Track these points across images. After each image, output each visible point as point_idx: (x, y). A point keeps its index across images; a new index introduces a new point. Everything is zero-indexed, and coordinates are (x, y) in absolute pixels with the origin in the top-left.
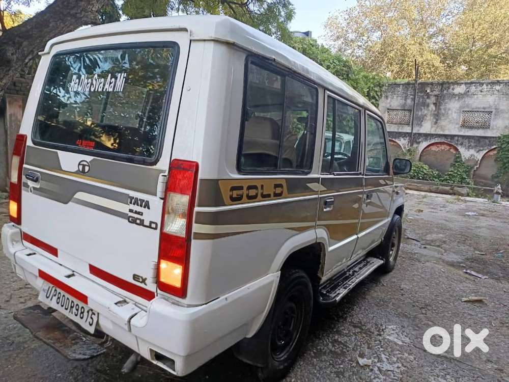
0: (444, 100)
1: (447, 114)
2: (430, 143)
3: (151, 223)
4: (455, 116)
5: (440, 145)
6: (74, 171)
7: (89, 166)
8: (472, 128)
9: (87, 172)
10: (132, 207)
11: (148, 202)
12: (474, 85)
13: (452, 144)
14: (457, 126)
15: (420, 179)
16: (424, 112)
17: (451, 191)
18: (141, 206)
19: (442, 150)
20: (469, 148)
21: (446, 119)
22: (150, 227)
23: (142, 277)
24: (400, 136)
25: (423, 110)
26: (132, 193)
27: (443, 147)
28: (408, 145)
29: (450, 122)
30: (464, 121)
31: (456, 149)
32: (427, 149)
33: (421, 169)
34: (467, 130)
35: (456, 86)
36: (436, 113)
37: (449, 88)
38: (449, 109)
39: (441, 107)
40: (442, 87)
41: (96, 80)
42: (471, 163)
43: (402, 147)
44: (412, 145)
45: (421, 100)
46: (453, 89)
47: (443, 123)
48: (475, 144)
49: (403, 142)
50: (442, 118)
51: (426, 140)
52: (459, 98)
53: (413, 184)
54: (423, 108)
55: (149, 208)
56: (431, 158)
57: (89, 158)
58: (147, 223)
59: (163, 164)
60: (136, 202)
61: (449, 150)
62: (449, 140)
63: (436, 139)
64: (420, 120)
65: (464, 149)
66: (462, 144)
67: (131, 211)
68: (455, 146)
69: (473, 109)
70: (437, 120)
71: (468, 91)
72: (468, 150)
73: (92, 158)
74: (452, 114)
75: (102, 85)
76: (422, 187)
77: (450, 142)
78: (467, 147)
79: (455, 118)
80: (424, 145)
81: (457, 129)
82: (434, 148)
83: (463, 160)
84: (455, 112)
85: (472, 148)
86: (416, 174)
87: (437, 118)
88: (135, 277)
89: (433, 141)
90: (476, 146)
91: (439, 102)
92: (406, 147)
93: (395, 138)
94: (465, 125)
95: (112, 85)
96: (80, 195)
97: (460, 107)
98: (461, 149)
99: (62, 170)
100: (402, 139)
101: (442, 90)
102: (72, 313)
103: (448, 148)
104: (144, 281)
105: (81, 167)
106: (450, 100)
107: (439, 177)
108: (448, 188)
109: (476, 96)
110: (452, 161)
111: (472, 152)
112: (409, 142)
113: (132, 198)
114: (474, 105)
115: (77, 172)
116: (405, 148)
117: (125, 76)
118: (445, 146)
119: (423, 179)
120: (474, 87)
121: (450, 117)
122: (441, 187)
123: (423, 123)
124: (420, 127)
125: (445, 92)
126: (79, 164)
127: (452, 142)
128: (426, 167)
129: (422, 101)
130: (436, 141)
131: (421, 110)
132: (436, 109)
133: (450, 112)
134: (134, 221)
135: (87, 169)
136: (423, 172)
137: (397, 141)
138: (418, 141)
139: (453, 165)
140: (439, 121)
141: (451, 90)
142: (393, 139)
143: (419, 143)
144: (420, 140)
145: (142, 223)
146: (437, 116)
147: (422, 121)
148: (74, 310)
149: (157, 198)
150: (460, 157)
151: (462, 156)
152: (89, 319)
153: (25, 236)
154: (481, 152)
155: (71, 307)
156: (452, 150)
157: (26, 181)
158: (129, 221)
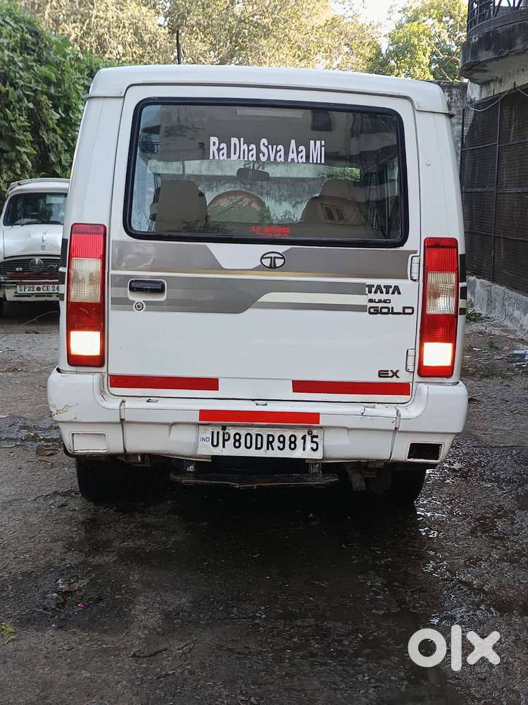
2: (218, 194)
3: (404, 308)
5: (233, 197)
6: (251, 268)
7: (283, 258)
9: (281, 266)
10: (372, 296)
11: (397, 287)
13: (253, 193)
18: (387, 293)
20: (279, 200)
22: (403, 313)
23: (392, 371)
26: (369, 281)
27: (239, 200)
31: (262, 204)
32: (214, 205)
41: (267, 147)
48: (289, 193)
55: (399, 293)
57: (282, 249)
58: (398, 310)
60: (379, 289)
61: (249, 205)
63: (227, 185)
65: (274, 201)
66: (268, 194)
67: (371, 301)
68: (259, 196)
72: (281, 204)
73: (288, 247)
75: (281, 153)
77: (249, 189)
78: (278, 198)
82: (223, 203)
83: (275, 222)
85: (285, 200)
88: (382, 374)
89: (222, 190)
90: (290, 196)
95: (304, 154)
96: (273, 297)
98: (269, 203)
99: (224, 269)
102: (273, 449)
103: (247, 200)
104: (395, 374)
105: (267, 262)
111: (286, 206)
113: (371, 286)
115: (259, 269)
117: (323, 144)
126: (263, 258)
127: (253, 191)
130: (228, 190)
134: (377, 311)
135: (280, 262)
145: (391, 312)
148: (276, 444)
149: (409, 281)
150: (269, 217)
151: (272, 214)
152: (309, 445)
153: (119, 381)
154: (299, 206)
155: (269, 442)
156: (254, 205)
157: (122, 296)
158: (370, 313)
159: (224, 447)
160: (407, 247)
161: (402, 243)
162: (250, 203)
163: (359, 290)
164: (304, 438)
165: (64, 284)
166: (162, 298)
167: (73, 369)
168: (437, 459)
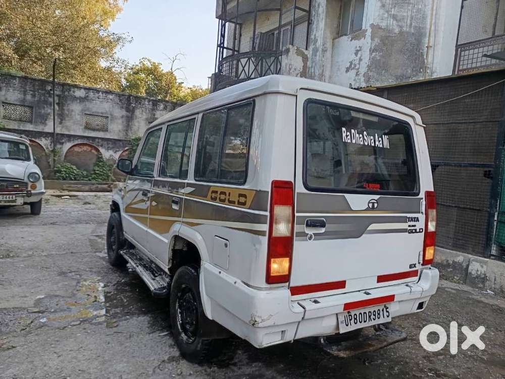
0: (66, 101)
1: (71, 115)
2: (74, 144)
3: (420, 229)
4: (78, 117)
5: (82, 146)
6: (364, 209)
7: (377, 203)
8: (94, 130)
9: (376, 208)
10: (409, 223)
11: (418, 218)
12: (92, 91)
13: (93, 145)
14: (81, 127)
15: (72, 180)
16: (47, 111)
17: (109, 189)
18: (415, 221)
19: (85, 151)
20: (108, 149)
21: (70, 120)
22: (420, 232)
23: (414, 264)
24: (41, 136)
25: (46, 109)
26: (408, 215)
27: (85, 148)
28: (51, 145)
29: (74, 123)
30: (87, 123)
31: (98, 150)
32: (71, 150)
33: (71, 170)
34: (90, 131)
35: (76, 89)
36: (60, 112)
37: (70, 91)
38: (72, 111)
39: (64, 108)
40: (63, 87)
41: (367, 136)
42: (112, 163)
43: (44, 147)
44: (55, 146)
45: (42, 98)
46: (74, 92)
47: (68, 123)
48: (112, 146)
49: (45, 142)
50: (67, 119)
51: (69, 141)
52: (80, 101)
53: (72, 186)
54: (46, 106)
55: (418, 221)
56: (75, 159)
57: (377, 197)
58: (418, 231)
59: (422, 195)
60: (412, 219)
61: (91, 151)
62: (91, 141)
63: (79, 140)
64: (43, 119)
65: (104, 150)
66: (102, 146)
67: (409, 226)
68: (97, 147)
69: (93, 113)
70: (62, 120)
71: (88, 96)
72: (108, 151)
73: (379, 196)
74: (75, 115)
75: (373, 141)
76: (83, 188)
77: (92, 143)
78: (107, 148)
79: (79, 119)
80: (67, 146)
81: (81, 130)
82: (77, 149)
83: (105, 160)
84: (78, 115)
85: (110, 149)
86: (67, 175)
87: (61, 118)
88: (411, 266)
89: (76, 142)
90: (113, 148)
91: (62, 102)
92: (49, 147)
93: (36, 138)
94: (88, 127)
95: (381, 142)
96: (373, 227)
97: (82, 110)
98: (102, 150)
99: (353, 210)
100: (43, 139)
101: (63, 91)
102: (371, 320)
103: (90, 148)
104: (415, 266)
105: (371, 205)
106: (72, 102)
107: (87, 176)
108: (105, 186)
109: (94, 101)
110: (94, 160)
111: (111, 152)
112: (51, 142)
113: (409, 218)
114: (94, 110)
115: (368, 209)
116: (47, 148)
117: (388, 137)
118: (87, 147)
119: (75, 179)
120: (92, 93)
121: (74, 118)
122: (100, 186)
123: (47, 122)
124: (45, 126)
125: (66, 93)
126: (369, 203)
128: (74, 167)
129: (44, 99)
130: (80, 142)
131: (44, 108)
132: (59, 109)
133: (73, 113)
134: (411, 232)
135: (376, 205)
136: (73, 172)
137: (37, 141)
138: (61, 141)
139: (96, 165)
140: (64, 121)
141: (72, 92)
142: (33, 139)
143: (62, 144)
144: (63, 141)
145: (416, 232)
146: (61, 116)
147: (46, 120)
148: (372, 317)
149: (421, 214)
150: (102, 157)
151: (103, 156)
152: (386, 314)
153: (295, 291)
154: (118, 153)
155: (370, 317)
156: (93, 151)
157: (302, 231)
158: (409, 233)
159: (351, 325)
160: (420, 196)
161: (418, 195)
162: (91, 150)
163: (404, 220)
164: (383, 310)
165: (266, 223)
166: (323, 230)
167: (269, 286)
168: (422, 308)
